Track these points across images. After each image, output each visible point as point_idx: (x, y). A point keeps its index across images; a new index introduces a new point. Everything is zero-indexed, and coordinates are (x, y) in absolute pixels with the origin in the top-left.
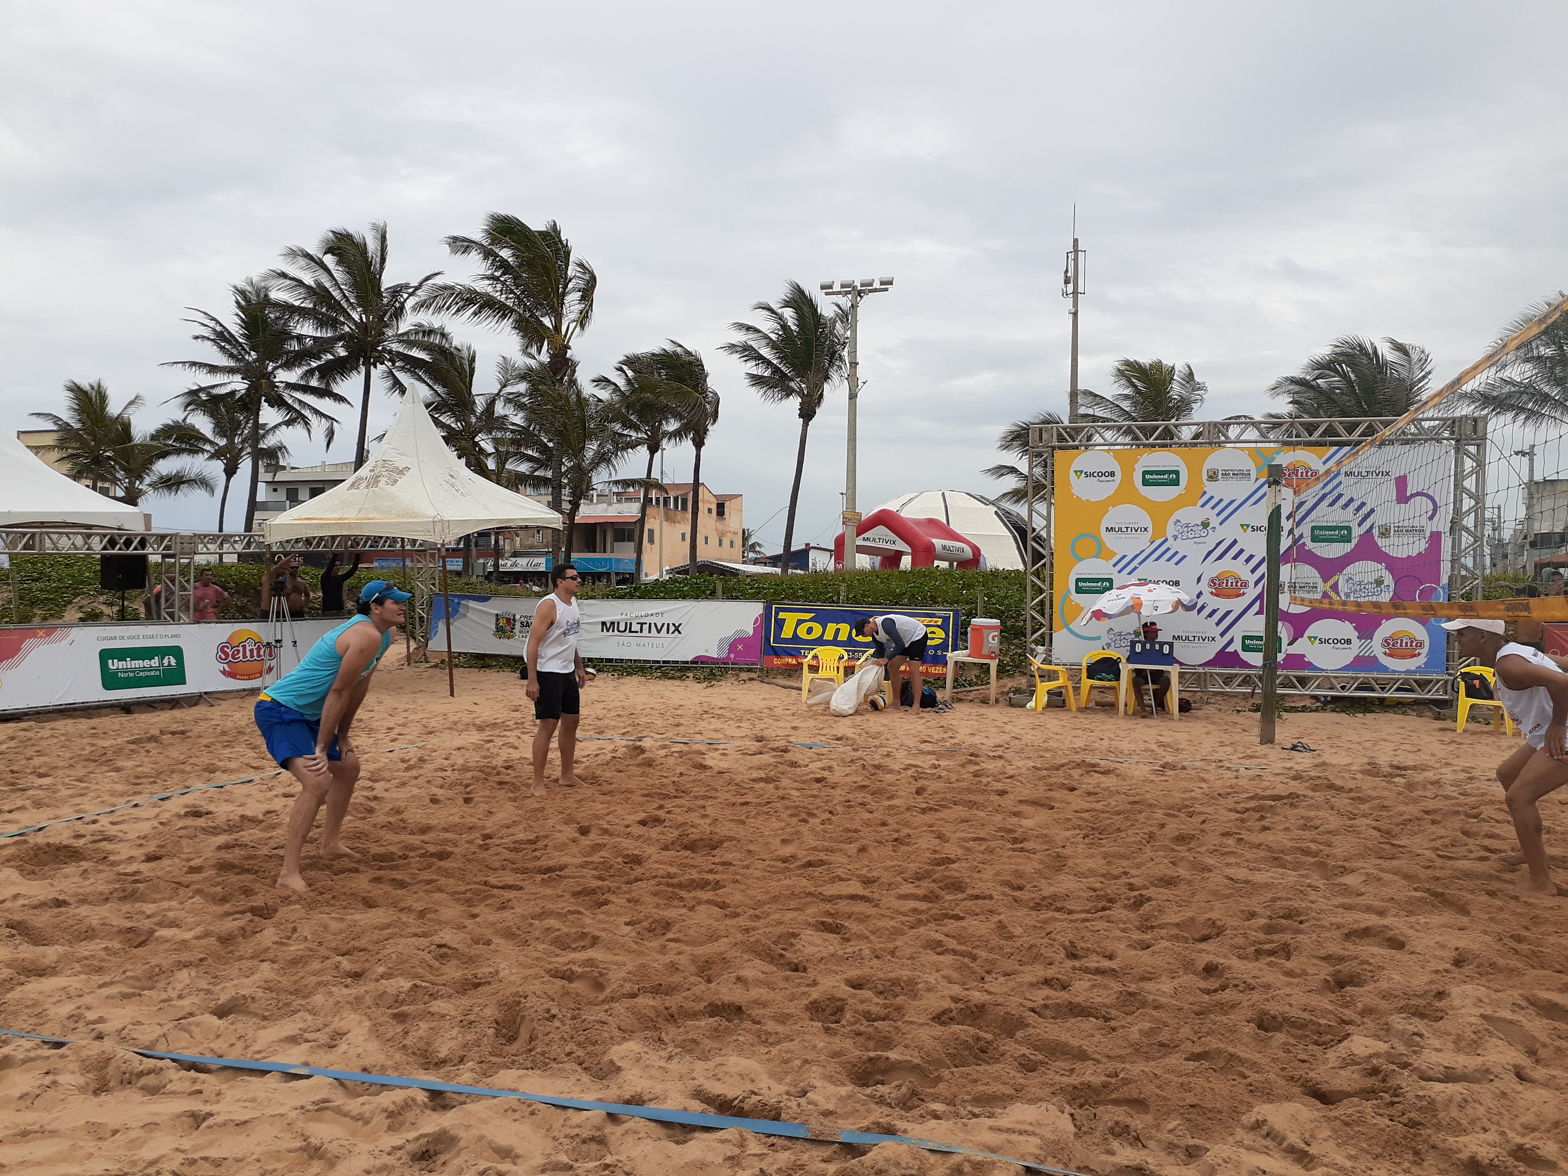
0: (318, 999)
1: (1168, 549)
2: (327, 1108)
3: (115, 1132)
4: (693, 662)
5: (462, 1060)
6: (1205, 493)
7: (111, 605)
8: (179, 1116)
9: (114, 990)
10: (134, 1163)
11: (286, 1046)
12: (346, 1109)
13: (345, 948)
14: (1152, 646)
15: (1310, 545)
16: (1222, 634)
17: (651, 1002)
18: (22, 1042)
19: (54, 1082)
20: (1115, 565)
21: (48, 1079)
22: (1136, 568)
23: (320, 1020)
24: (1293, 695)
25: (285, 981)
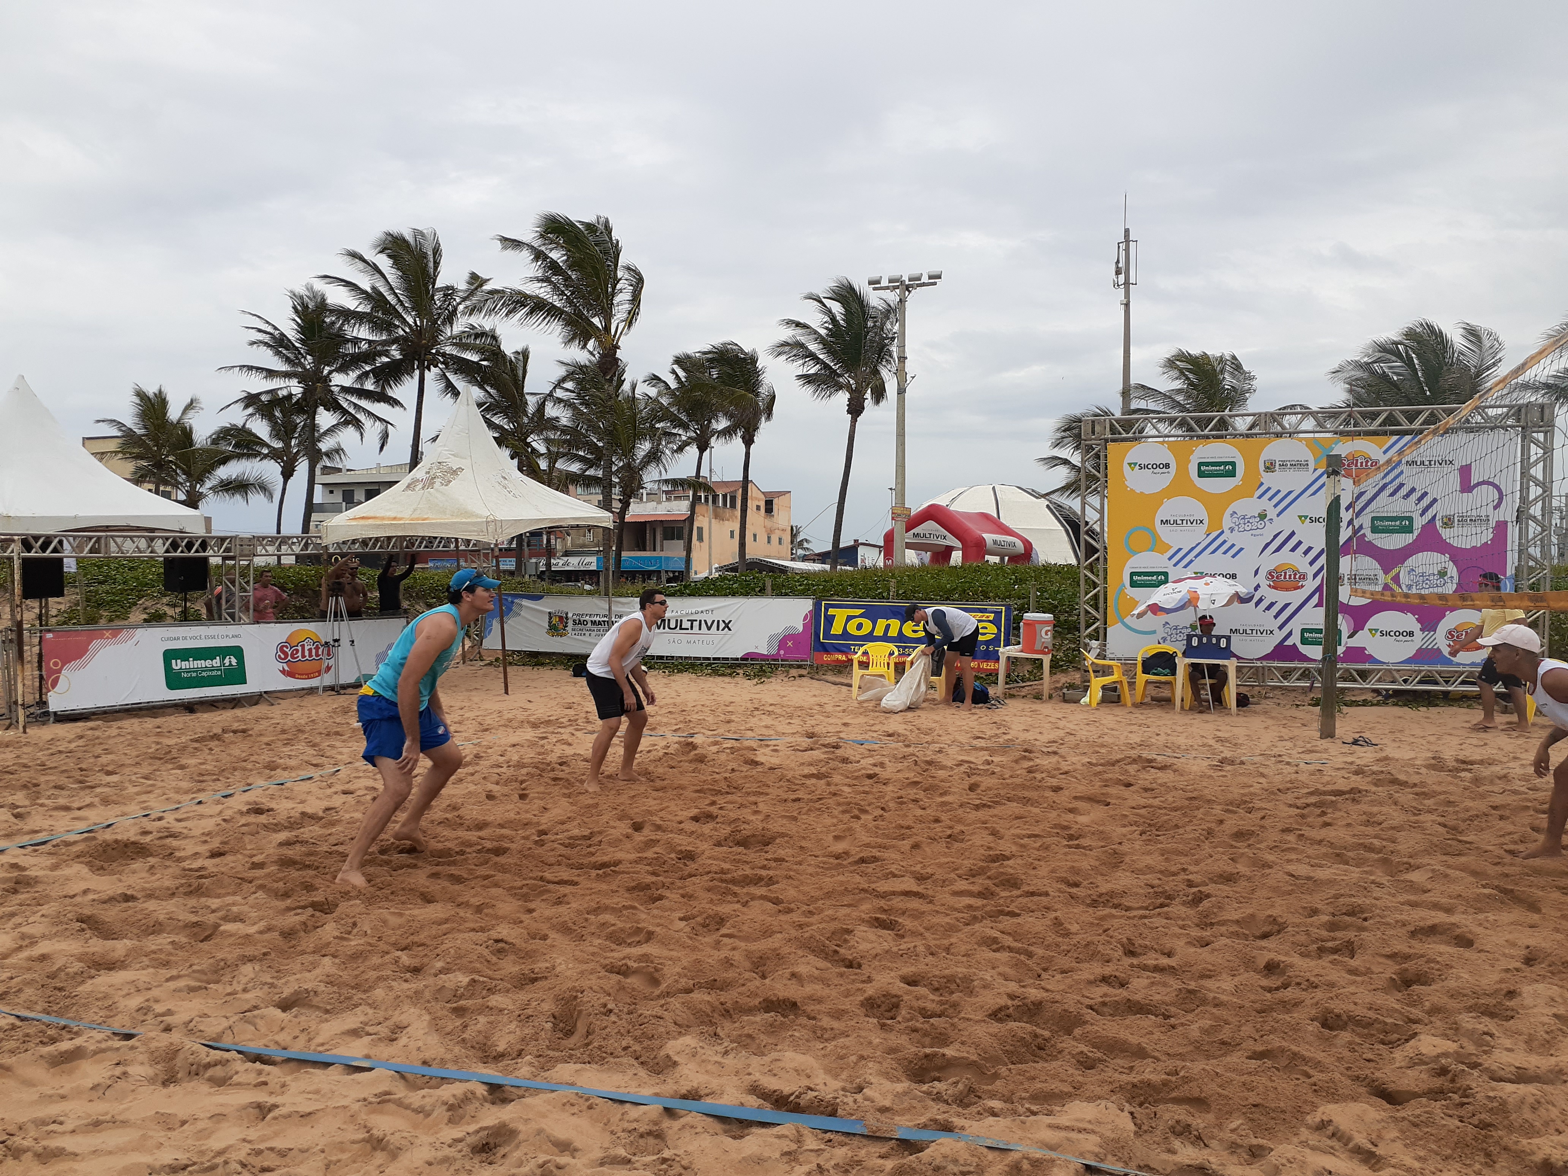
0: (379, 993)
1: (1225, 542)
2: (389, 1101)
3: (183, 1123)
4: (742, 659)
5: (520, 1054)
6: (1262, 484)
7: (174, 606)
8: (245, 1108)
9: (182, 983)
10: (202, 1153)
11: (348, 1039)
12: (407, 1101)
13: (404, 943)
14: (1209, 640)
15: (1370, 536)
16: (1281, 628)
17: (707, 998)
18: (94, 1033)
19: (125, 1073)
20: (1170, 559)
21: (118, 1071)
22: (1191, 561)
23: (381, 1015)
24: (1353, 689)
25: (345, 976)
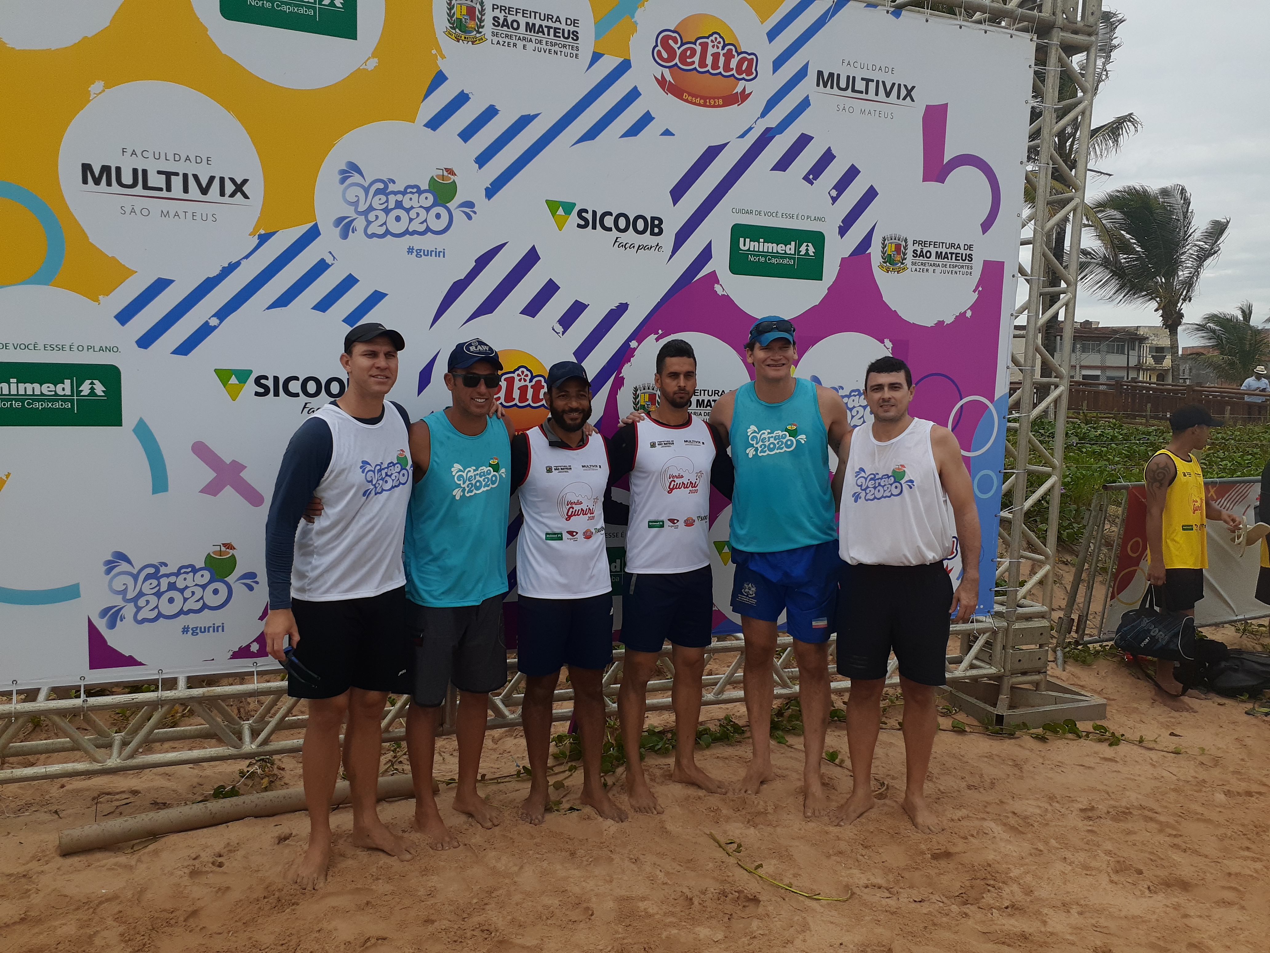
1: (321, 267)
6: (440, 79)
15: (728, 281)
20: (124, 317)
22: (205, 331)
